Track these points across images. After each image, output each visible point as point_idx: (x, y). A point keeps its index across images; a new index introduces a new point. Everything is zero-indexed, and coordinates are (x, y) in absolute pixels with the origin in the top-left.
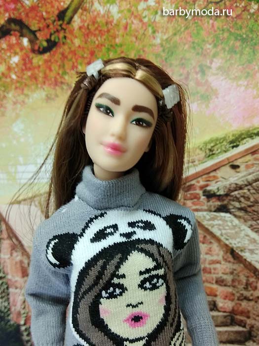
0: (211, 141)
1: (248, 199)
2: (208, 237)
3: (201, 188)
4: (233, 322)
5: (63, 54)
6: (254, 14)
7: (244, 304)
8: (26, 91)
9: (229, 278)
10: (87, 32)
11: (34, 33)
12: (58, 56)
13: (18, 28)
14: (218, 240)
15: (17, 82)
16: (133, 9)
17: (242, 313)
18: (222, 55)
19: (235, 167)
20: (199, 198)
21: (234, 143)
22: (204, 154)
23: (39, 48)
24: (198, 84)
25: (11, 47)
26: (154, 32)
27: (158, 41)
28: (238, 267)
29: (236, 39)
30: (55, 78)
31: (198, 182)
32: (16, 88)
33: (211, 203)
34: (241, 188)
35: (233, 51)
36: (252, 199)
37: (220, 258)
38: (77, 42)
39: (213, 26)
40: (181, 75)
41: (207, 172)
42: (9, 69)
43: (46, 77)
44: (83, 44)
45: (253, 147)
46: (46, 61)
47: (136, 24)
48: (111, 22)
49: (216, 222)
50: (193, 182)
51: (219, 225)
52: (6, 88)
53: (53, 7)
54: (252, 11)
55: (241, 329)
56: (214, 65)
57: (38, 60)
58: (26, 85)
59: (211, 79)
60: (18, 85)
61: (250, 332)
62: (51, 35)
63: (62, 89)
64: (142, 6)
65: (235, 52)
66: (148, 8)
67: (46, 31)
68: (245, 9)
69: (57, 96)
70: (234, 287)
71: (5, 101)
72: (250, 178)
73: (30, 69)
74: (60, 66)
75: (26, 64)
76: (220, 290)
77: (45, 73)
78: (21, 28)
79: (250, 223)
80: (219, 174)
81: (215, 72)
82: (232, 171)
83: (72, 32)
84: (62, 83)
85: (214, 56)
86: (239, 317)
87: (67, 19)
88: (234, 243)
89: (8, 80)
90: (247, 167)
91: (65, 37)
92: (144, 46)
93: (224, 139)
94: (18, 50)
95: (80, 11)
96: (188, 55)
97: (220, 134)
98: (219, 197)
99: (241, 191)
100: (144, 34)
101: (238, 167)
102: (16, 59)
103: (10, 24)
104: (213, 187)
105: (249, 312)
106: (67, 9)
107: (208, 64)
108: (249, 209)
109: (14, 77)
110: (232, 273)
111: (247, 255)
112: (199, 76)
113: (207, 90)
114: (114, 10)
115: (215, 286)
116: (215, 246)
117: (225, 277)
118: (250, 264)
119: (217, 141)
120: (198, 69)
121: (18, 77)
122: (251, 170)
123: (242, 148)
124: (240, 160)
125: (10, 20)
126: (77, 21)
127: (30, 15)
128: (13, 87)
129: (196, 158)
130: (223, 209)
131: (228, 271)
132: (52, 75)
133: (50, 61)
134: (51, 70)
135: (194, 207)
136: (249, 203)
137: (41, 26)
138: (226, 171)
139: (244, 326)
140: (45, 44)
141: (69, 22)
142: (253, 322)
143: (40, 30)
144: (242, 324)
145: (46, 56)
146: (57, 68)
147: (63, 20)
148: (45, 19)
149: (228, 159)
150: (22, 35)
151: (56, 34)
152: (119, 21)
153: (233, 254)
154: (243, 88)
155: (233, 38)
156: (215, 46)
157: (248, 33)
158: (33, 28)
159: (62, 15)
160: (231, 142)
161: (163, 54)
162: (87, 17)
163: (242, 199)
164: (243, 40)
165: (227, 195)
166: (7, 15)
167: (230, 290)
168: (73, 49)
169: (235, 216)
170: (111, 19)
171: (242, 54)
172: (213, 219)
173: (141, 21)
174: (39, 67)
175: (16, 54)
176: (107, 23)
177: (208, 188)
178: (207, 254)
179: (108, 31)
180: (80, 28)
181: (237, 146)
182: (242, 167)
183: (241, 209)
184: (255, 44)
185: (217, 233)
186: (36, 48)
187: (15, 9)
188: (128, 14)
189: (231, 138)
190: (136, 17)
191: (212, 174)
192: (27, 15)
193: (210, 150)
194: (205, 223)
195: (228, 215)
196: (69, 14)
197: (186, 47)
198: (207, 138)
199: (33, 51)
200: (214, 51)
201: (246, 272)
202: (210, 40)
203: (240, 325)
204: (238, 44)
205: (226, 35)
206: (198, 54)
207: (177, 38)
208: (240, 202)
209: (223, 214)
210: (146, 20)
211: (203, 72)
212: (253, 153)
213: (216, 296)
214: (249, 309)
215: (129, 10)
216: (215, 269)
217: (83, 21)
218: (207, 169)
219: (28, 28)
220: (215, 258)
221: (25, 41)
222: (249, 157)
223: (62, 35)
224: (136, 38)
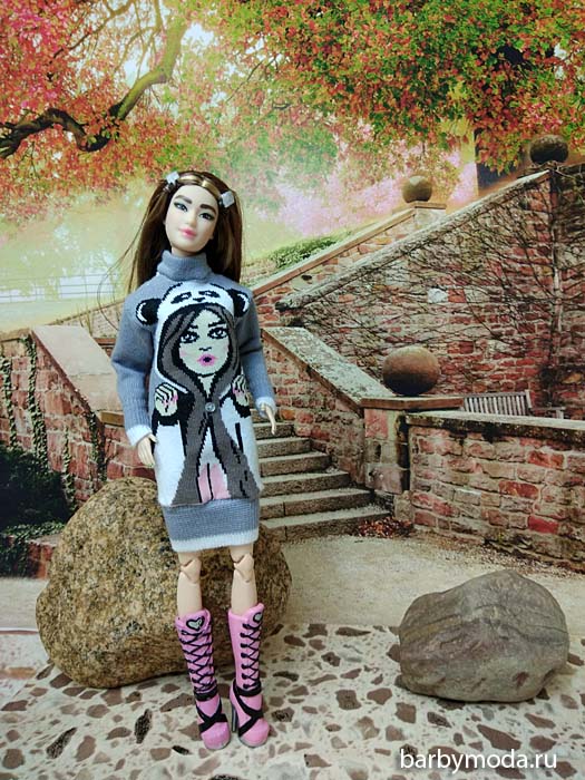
0: (282, 251)
1: (321, 311)
2: (283, 354)
3: (274, 301)
4: (312, 447)
5: (115, 153)
6: (318, 122)
7: (323, 425)
8: (71, 193)
9: (306, 398)
10: (144, 131)
11: (81, 127)
12: (110, 155)
13: (60, 120)
14: (294, 357)
15: (61, 181)
16: (195, 109)
17: (321, 436)
18: (288, 162)
19: (307, 278)
20: (272, 312)
21: (305, 253)
22: (275, 265)
23: (87, 144)
24: (265, 191)
25: (51, 141)
26: (218, 135)
27: (222, 145)
28: (316, 385)
29: (302, 146)
30: (107, 178)
31: (270, 294)
32: (59, 189)
33: (284, 317)
34: (314, 301)
35: (299, 158)
36: (326, 312)
37: (296, 377)
38: (132, 140)
39: (278, 132)
40: (247, 181)
41: (277, 284)
42: (50, 166)
43: (95, 177)
44: (139, 143)
45: (324, 257)
46: (95, 160)
47: (198, 126)
48: (171, 122)
49: (290, 337)
50: (264, 295)
51: (294, 340)
52: (47, 188)
53: (104, 100)
54: (317, 119)
55: (321, 454)
56: (280, 173)
57: (85, 158)
58: (71, 185)
59: (278, 187)
60: (61, 185)
61: (330, 457)
62: (101, 130)
63: (116, 191)
64: (204, 107)
65: (302, 161)
66: (211, 110)
67: (96, 125)
68: (310, 116)
69: (109, 199)
70: (312, 407)
71: (45, 203)
72: (323, 289)
73: (76, 168)
74: (112, 165)
75: (71, 161)
76: (297, 412)
77: (94, 173)
78: (65, 121)
79: (325, 337)
80: (291, 285)
81: (282, 179)
82: (305, 282)
83: (126, 129)
84: (114, 184)
85: (281, 163)
86: (318, 441)
87: (120, 114)
88: (310, 360)
89: (49, 179)
90: (319, 278)
91: (118, 134)
92: (207, 149)
93: (295, 248)
94: (61, 145)
95: (136, 107)
96: (254, 161)
97: (290, 244)
98: (293, 311)
99: (314, 303)
100: (207, 136)
101: (310, 278)
102: (58, 156)
103: (51, 115)
104: (285, 300)
105: (328, 434)
106: (122, 103)
107: (275, 171)
108: (323, 322)
109: (56, 175)
110: (309, 393)
111: (323, 372)
112: (266, 183)
113: (274, 198)
114: (174, 109)
115: (292, 409)
116: (290, 364)
117: (302, 397)
118: (327, 381)
119: (289, 251)
120: (265, 176)
121: (61, 176)
122: (323, 282)
123: (313, 258)
124: (311, 271)
125: (51, 111)
126: (132, 118)
127: (76, 107)
128: (56, 187)
129: (267, 269)
130: (297, 323)
131: (305, 390)
132: (104, 174)
133: (100, 159)
134: (101, 170)
135: (267, 322)
136: (323, 316)
137: (89, 119)
138: (298, 283)
139: (324, 452)
140: (94, 140)
141: (123, 119)
142: (333, 445)
143: (88, 124)
144: (321, 448)
145: (96, 153)
146: (109, 168)
147: (116, 116)
148: (94, 113)
149: (299, 269)
150: (66, 129)
151: (108, 131)
152: (180, 121)
153: (310, 372)
154: (310, 197)
155: (299, 145)
156: (281, 153)
157: (314, 141)
158: (80, 122)
159: (114, 110)
160: (302, 252)
161: (227, 158)
162: (144, 114)
163: (315, 312)
164: (310, 148)
165: (300, 308)
166: (47, 104)
167: (308, 411)
168: (127, 147)
169: (310, 330)
170: (171, 118)
171: (308, 162)
172: (287, 334)
173: (204, 123)
174: (87, 165)
175: (58, 149)
176: (166, 123)
177: (281, 301)
178: (282, 373)
179: (168, 131)
180: (136, 125)
181: (308, 256)
182: (314, 278)
183: (315, 322)
184: (321, 152)
185: (293, 350)
186: (84, 144)
187: (58, 99)
188: (190, 114)
189: (302, 248)
190: (198, 118)
191: (284, 286)
192: (72, 106)
193: (281, 260)
194: (279, 339)
195: (302, 329)
196: (123, 109)
197: (252, 152)
198: (277, 247)
199: (80, 147)
200: (280, 157)
201: (323, 390)
202: (277, 147)
203: (319, 451)
204: (304, 151)
205: (292, 142)
206: (264, 160)
207: (242, 142)
208: (314, 315)
209: (297, 329)
210: (209, 122)
211: (271, 180)
212: (324, 263)
213: (293, 419)
214: (329, 430)
215: (190, 110)
216: (291, 389)
217: (139, 118)
218: (278, 280)
219: (73, 121)
220: (291, 377)
221: (70, 136)
222: (321, 268)
223: (114, 132)
224: (199, 140)
